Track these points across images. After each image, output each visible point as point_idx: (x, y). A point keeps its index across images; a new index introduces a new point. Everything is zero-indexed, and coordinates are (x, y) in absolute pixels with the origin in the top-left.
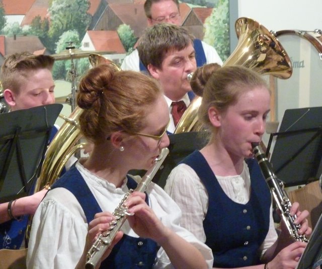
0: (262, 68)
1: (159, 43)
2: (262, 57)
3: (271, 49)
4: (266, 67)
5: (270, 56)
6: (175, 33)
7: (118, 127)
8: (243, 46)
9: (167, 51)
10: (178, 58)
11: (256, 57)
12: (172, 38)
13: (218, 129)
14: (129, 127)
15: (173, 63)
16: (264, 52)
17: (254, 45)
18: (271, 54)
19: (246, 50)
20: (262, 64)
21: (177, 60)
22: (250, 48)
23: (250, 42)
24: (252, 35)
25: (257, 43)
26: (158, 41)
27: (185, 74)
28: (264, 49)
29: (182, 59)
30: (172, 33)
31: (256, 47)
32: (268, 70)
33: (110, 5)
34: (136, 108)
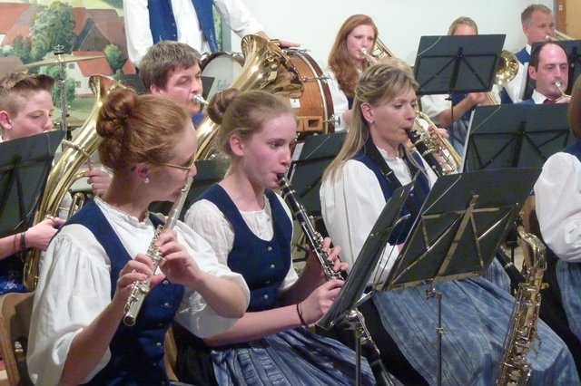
0: (274, 87)
1: (165, 61)
2: (273, 75)
3: (282, 66)
4: (278, 86)
5: (282, 74)
6: (182, 50)
7: (144, 158)
8: (251, 65)
9: (173, 70)
10: (184, 77)
11: (266, 75)
12: (179, 56)
13: (240, 158)
14: (156, 158)
15: (179, 83)
16: (274, 70)
17: (263, 63)
18: (282, 71)
19: (255, 68)
20: (273, 83)
21: (184, 80)
22: (259, 67)
23: (259, 60)
24: (260, 53)
25: (267, 61)
26: (164, 59)
27: (191, 95)
28: (274, 66)
29: (188, 79)
30: (178, 51)
31: (266, 65)
32: (281, 89)
33: (96, 24)
34: (164, 138)
